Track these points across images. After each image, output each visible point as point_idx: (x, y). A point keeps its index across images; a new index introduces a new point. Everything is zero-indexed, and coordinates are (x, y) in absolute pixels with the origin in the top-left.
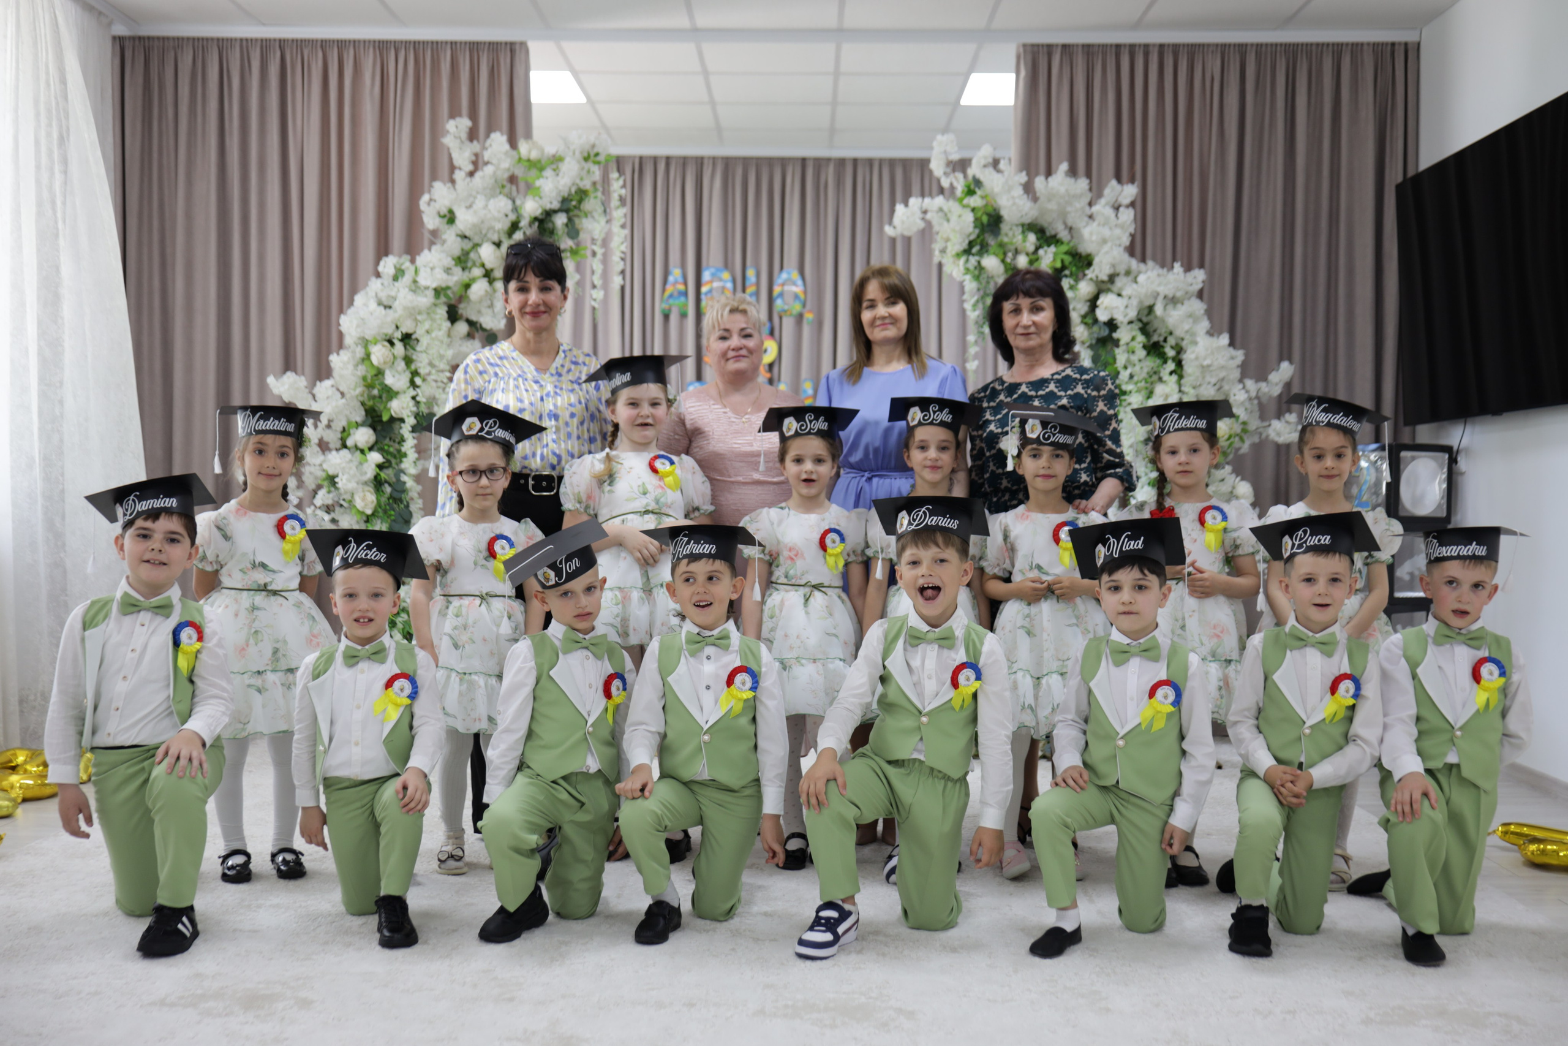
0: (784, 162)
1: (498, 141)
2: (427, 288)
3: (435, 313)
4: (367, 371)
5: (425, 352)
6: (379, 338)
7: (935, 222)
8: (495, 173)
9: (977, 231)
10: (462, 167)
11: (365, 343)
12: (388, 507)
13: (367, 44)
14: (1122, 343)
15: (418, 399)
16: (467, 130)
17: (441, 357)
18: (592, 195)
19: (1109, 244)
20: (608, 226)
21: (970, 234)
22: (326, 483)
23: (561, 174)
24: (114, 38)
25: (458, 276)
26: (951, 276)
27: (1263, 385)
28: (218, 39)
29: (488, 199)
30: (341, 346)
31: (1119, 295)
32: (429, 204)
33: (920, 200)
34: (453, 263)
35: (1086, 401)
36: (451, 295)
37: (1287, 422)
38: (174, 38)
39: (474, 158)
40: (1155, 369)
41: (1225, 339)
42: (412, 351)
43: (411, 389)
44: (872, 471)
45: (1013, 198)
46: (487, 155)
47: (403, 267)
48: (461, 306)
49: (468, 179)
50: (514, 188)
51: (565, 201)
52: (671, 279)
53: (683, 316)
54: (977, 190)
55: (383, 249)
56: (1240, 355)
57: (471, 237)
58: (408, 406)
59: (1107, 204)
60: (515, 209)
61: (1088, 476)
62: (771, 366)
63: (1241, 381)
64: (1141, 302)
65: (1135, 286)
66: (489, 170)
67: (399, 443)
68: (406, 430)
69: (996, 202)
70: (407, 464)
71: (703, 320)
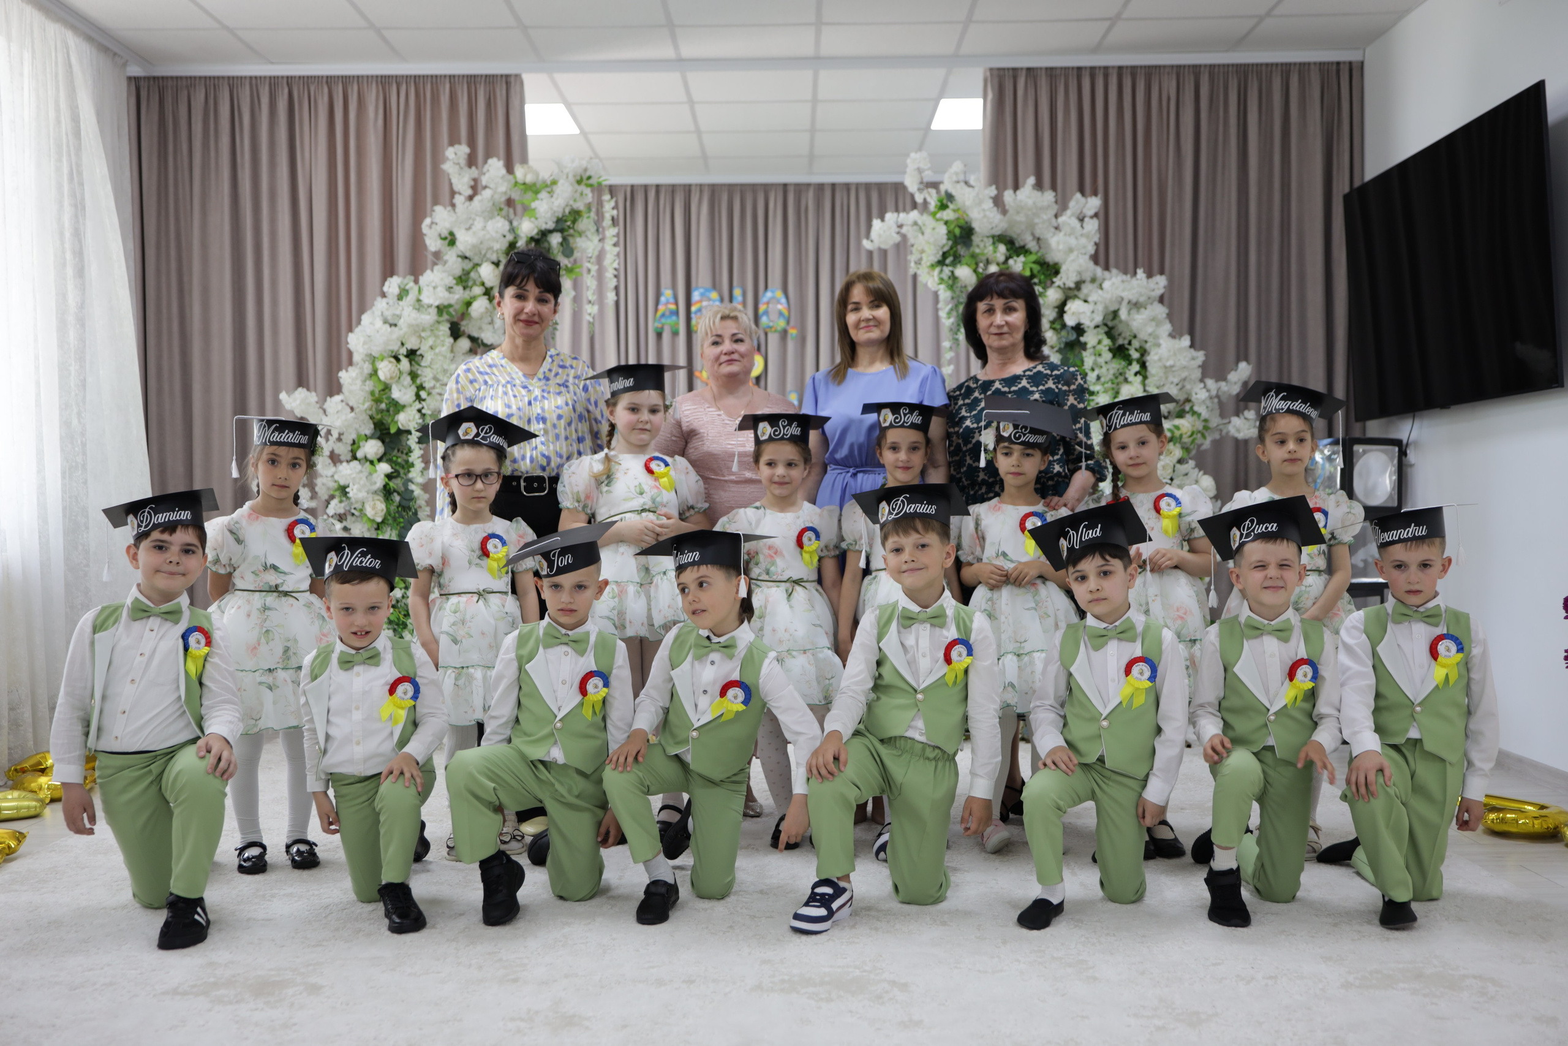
0: (766, 188)
1: (495, 167)
2: (430, 306)
3: (437, 329)
4: (375, 386)
6: (386, 355)
7: (910, 235)
8: (492, 196)
9: (950, 243)
10: (462, 192)
11: (373, 359)
12: (397, 515)
13: (370, 79)
14: (1089, 346)
15: (424, 411)
16: (466, 157)
18: (585, 215)
19: (1075, 253)
20: (601, 245)
21: (944, 246)
22: (337, 493)
23: (555, 196)
24: (130, 78)
25: (459, 295)
26: (926, 285)
27: (1223, 384)
28: (229, 78)
29: (486, 220)
30: (350, 363)
31: (1086, 301)
32: (430, 227)
33: (896, 214)
34: (454, 282)
35: (1057, 395)
36: (454, 313)
37: (1246, 419)
38: (186, 78)
39: (472, 183)
40: (1121, 371)
41: (1186, 341)
42: (417, 367)
43: (417, 402)
44: (856, 467)
45: (984, 210)
46: (484, 180)
47: (407, 287)
48: (463, 323)
49: (468, 203)
50: (511, 211)
51: (559, 221)
52: (663, 299)
53: (675, 334)
54: (949, 204)
55: (389, 270)
56: (1200, 356)
57: (471, 257)
58: (414, 420)
59: (1073, 215)
60: (512, 230)
61: (1061, 467)
63: (1202, 380)
64: (1106, 307)
65: (1100, 292)
66: (486, 194)
67: (407, 454)
68: (413, 440)
69: (967, 215)
70: (415, 474)
71: (694, 337)
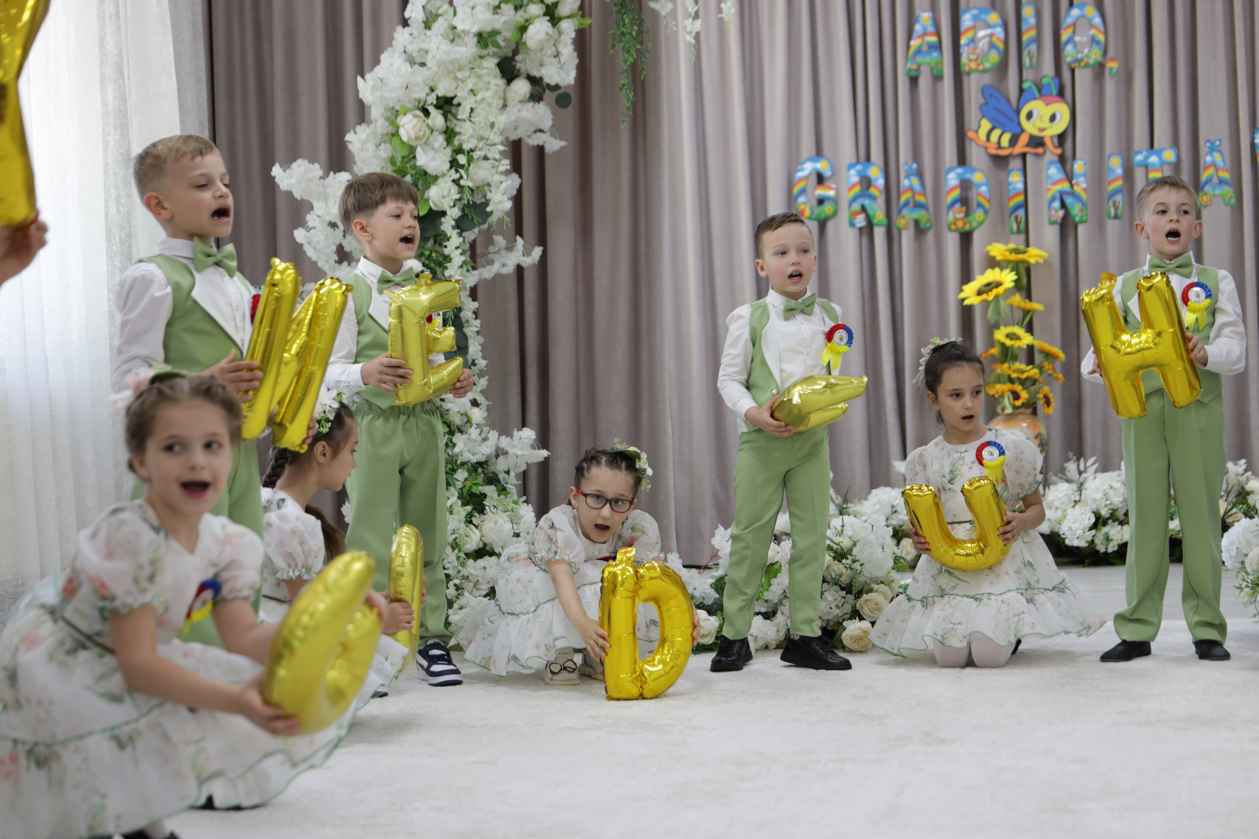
2: (468, 34)
4: (395, 150)
5: (470, 121)
6: (410, 106)
11: (393, 115)
25: (508, 16)
30: (361, 119)
36: (502, 44)
43: (453, 171)
47: (437, 11)
48: (519, 58)
52: (918, 28)
53: (937, 78)
58: (449, 194)
62: (1061, 137)
68: (447, 225)
70: (453, 270)
71: (965, 79)
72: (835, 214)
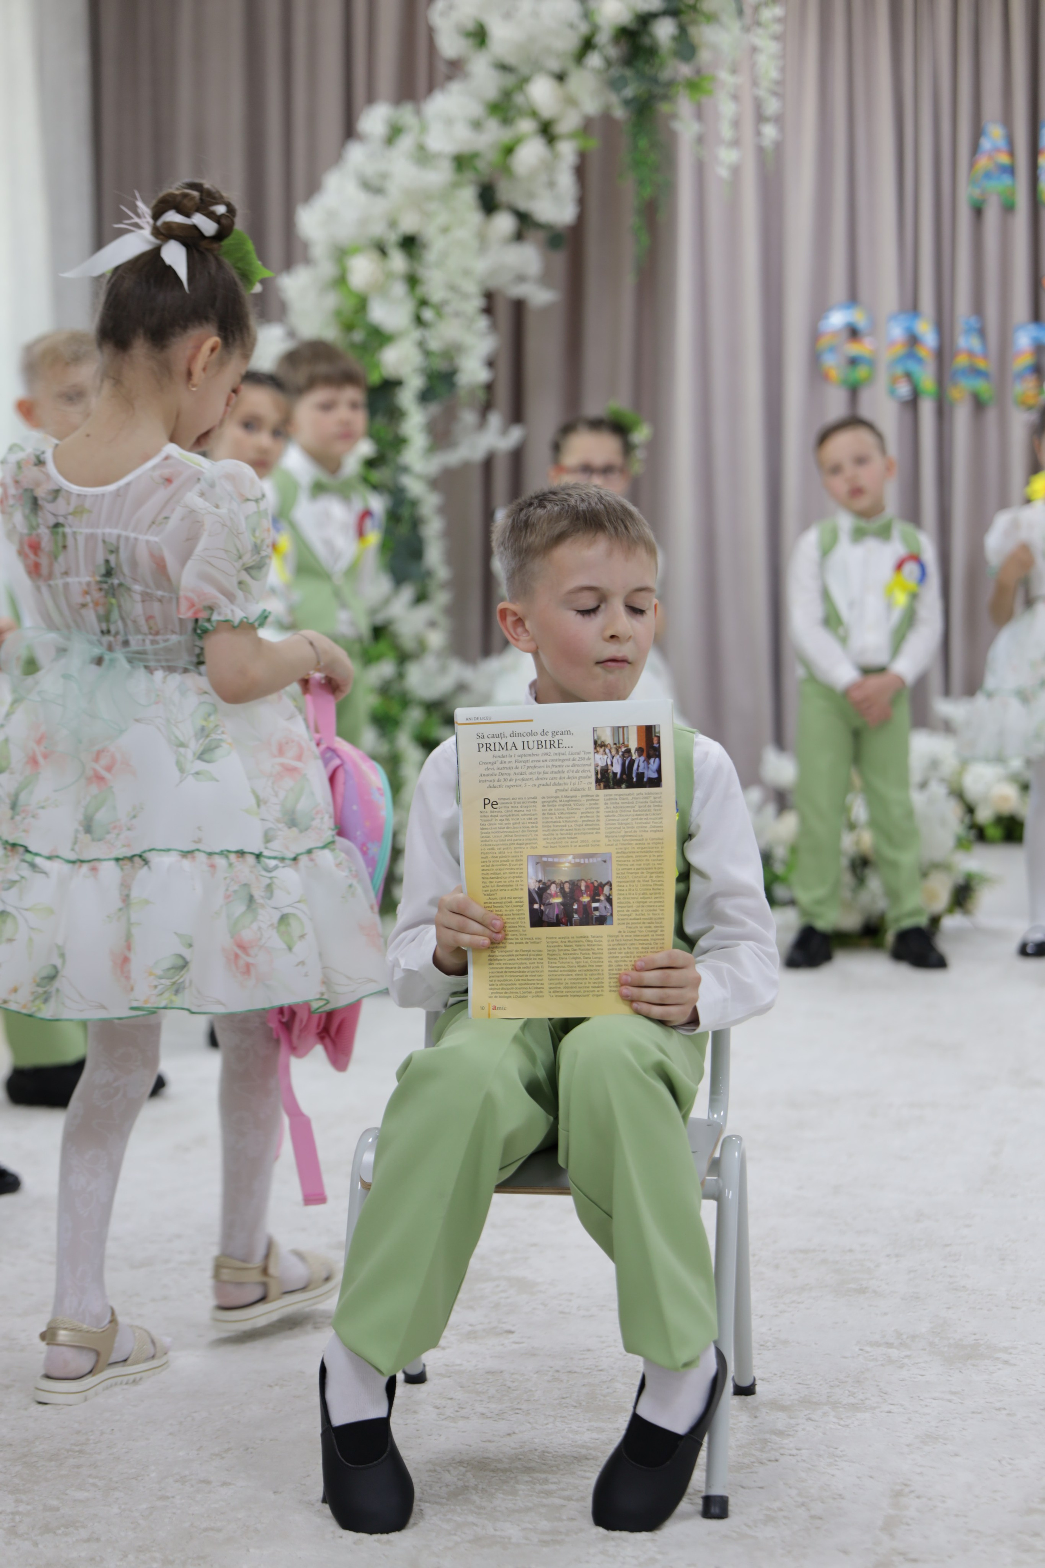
2: (441, 156)
3: (457, 198)
4: (342, 300)
5: (440, 265)
6: (363, 244)
11: (340, 253)
15: (427, 345)
17: (467, 272)
25: (492, 134)
30: (303, 259)
32: (445, 14)
34: (485, 111)
36: (482, 167)
43: (417, 329)
47: (401, 123)
48: (502, 185)
52: (986, 144)
53: (1008, 209)
57: (515, 67)
58: (411, 359)
60: (587, 14)
71: (1043, 212)
72: (870, 380)
